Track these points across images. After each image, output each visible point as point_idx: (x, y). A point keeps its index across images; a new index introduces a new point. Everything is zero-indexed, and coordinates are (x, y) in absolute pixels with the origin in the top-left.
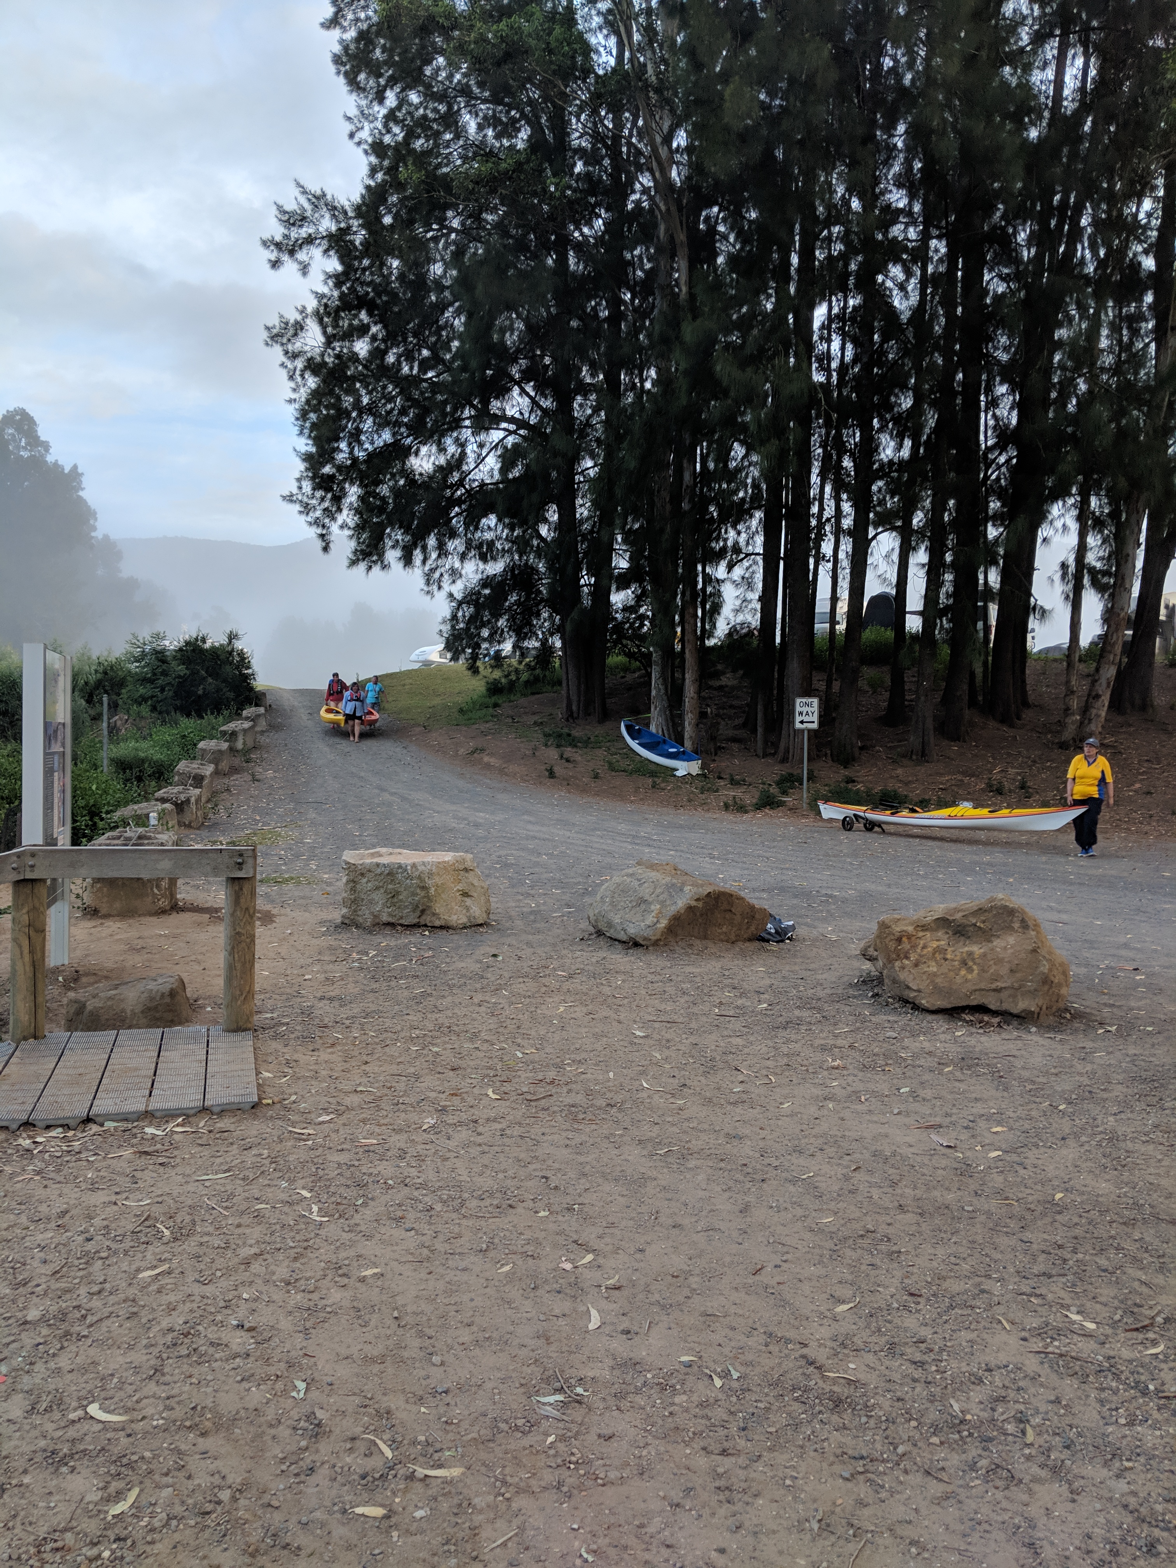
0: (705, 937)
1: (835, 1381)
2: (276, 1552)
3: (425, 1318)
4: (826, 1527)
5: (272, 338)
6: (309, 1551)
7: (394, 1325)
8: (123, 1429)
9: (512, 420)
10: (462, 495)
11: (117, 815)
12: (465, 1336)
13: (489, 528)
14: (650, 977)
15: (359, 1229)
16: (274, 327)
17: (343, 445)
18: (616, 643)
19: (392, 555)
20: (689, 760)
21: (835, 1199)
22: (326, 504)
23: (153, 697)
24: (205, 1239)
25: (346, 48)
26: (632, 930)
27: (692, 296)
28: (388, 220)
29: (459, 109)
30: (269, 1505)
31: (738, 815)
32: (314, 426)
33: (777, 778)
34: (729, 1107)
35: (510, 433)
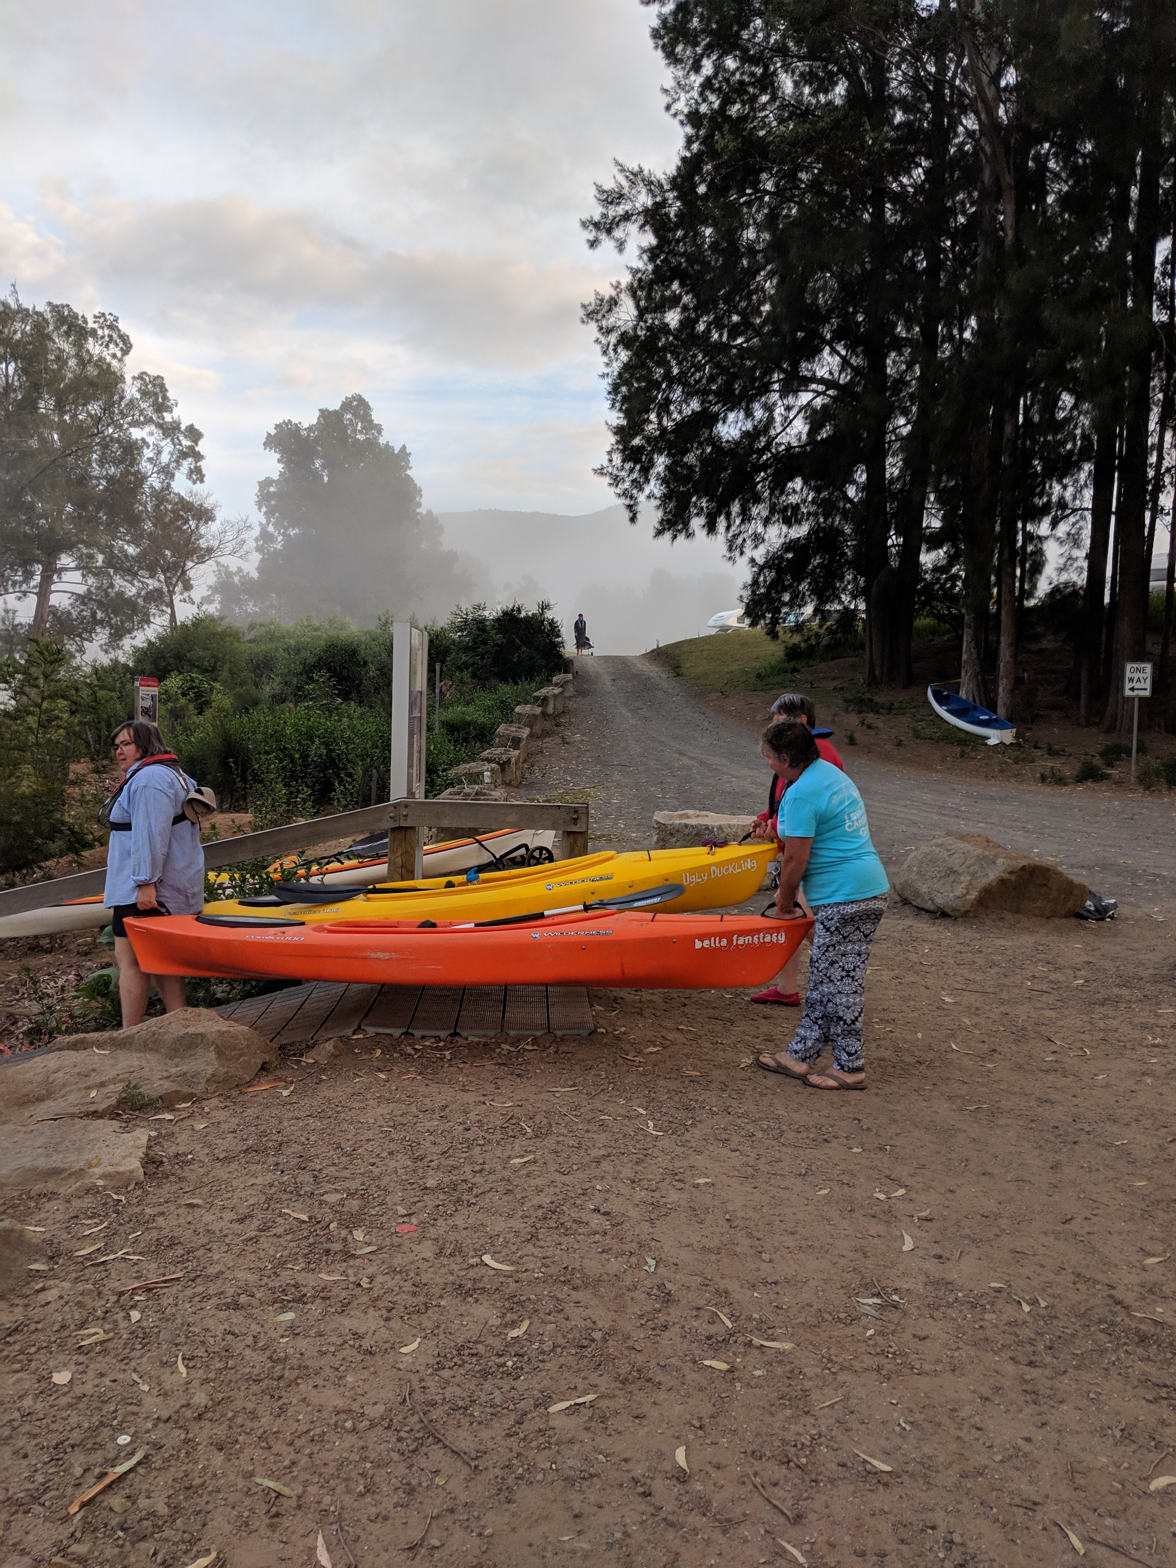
0: (1017, 911)
1: (1141, 1320)
2: (641, 1383)
3: (752, 1223)
4: (1127, 1435)
5: (588, 315)
6: (669, 1386)
7: (726, 1225)
8: (511, 1277)
9: (822, 381)
10: (768, 459)
11: (452, 773)
12: (790, 1241)
13: (794, 491)
14: (959, 948)
15: (690, 1145)
16: (590, 304)
17: (653, 417)
18: (923, 605)
19: (697, 523)
20: (1002, 727)
21: (1149, 1166)
22: (635, 475)
23: (474, 664)
24: (561, 1138)
25: (664, 22)
26: (940, 900)
27: (1018, 240)
28: (702, 189)
29: (776, 69)
30: (633, 1348)
31: (1057, 788)
32: (625, 399)
33: (1100, 749)
34: (1041, 1075)
35: (819, 394)
